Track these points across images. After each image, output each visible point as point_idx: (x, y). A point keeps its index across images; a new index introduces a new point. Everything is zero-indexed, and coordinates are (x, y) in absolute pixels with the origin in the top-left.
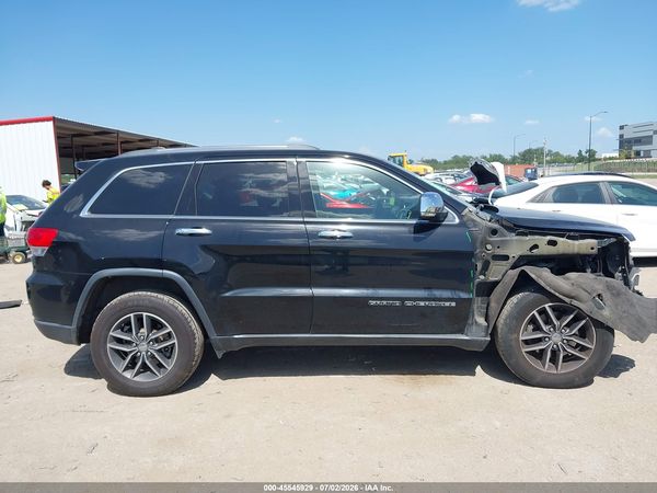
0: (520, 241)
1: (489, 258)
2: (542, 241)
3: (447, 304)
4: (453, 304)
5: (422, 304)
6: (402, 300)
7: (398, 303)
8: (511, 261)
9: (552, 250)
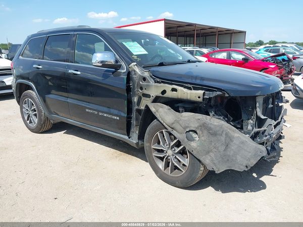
0: (157, 86)
1: (141, 95)
2: (168, 88)
3: (115, 118)
4: (118, 118)
5: (105, 115)
6: (99, 111)
7: (96, 113)
8: (152, 99)
9: (173, 95)
